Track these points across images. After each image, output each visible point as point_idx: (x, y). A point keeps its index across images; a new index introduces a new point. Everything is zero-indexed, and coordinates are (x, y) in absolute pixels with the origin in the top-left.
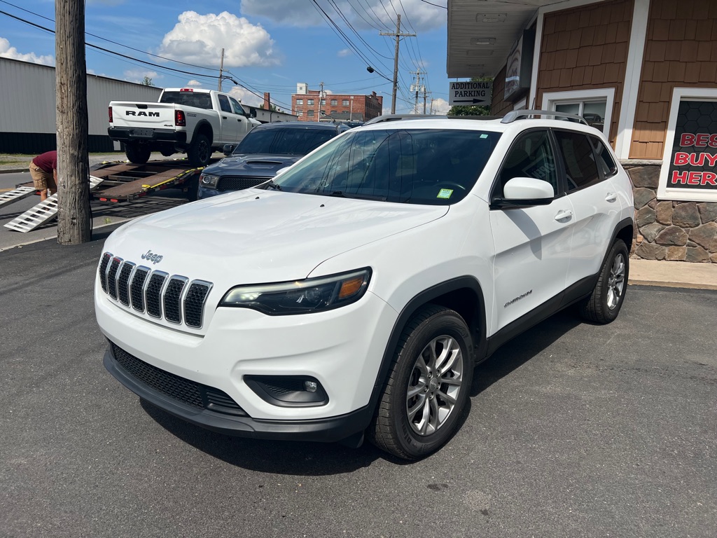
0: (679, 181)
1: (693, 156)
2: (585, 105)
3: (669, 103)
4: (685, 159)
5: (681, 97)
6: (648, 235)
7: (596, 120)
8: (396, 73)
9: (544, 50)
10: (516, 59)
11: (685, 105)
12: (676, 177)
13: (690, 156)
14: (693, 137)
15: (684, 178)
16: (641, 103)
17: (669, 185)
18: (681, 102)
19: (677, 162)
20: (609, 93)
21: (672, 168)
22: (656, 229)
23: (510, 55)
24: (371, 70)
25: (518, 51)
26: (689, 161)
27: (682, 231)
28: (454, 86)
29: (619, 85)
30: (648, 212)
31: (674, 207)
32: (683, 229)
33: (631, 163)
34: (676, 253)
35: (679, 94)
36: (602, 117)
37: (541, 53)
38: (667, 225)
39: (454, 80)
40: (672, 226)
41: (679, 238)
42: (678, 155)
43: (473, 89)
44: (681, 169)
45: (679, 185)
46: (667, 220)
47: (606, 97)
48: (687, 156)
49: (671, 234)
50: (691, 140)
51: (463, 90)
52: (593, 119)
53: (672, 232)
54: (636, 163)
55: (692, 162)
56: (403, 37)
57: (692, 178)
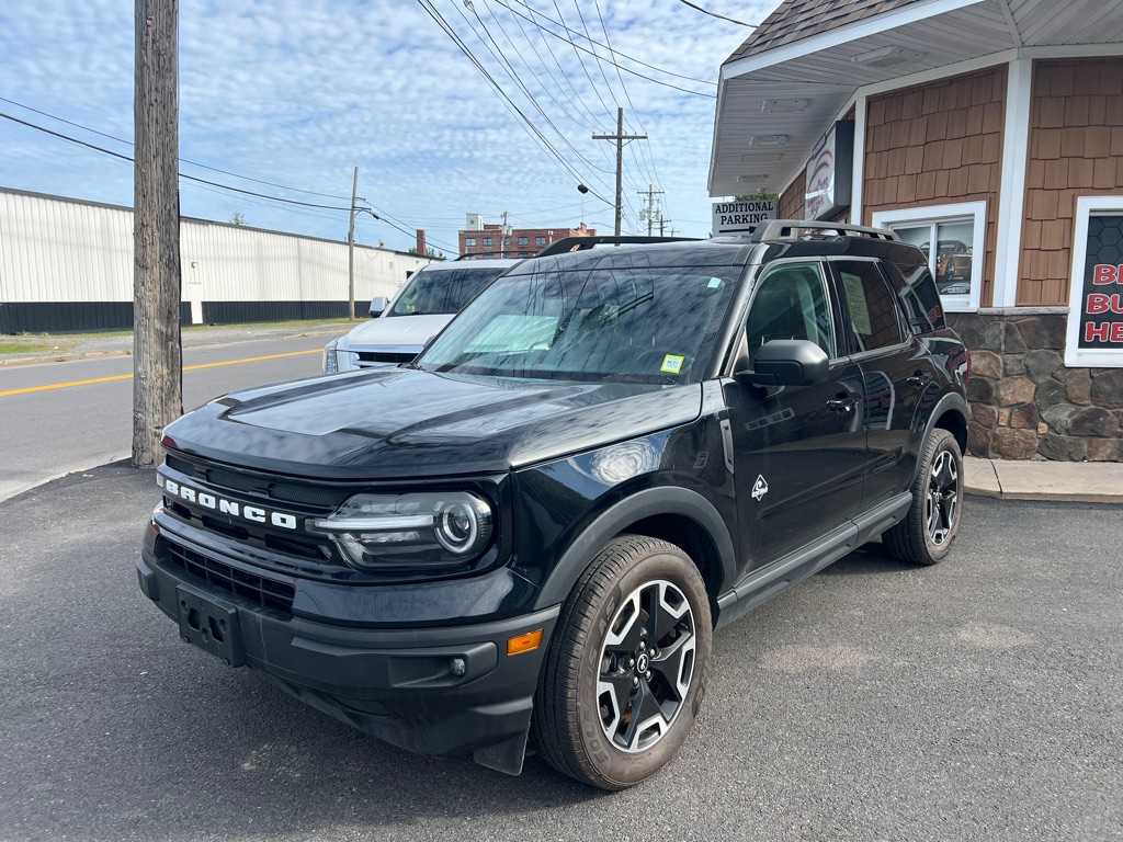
0: (1097, 337)
1: (1115, 299)
2: (939, 228)
3: (1072, 220)
4: (1103, 304)
5: (1091, 211)
6: (1055, 422)
7: (959, 249)
8: (619, 193)
9: (869, 150)
10: (825, 164)
11: (1097, 222)
12: (1091, 332)
13: (1110, 299)
14: (1112, 270)
15: (1103, 333)
16: (1030, 222)
17: (1082, 344)
18: (1090, 217)
19: (1091, 309)
20: (978, 209)
21: (1084, 318)
22: (1067, 414)
23: (813, 158)
24: (583, 189)
25: (828, 152)
26: (1110, 307)
27: (1107, 415)
28: (718, 208)
29: (992, 195)
30: (1053, 386)
31: (1092, 377)
32: (1108, 411)
33: (1020, 312)
34: (1101, 449)
35: (1086, 206)
36: (968, 245)
37: (866, 154)
38: (1084, 405)
39: (719, 200)
40: (1093, 407)
41: (1104, 425)
42: (1092, 298)
43: (749, 213)
44: (1098, 319)
45: (1096, 344)
46: (1082, 399)
47: (973, 215)
48: (1106, 299)
49: (1092, 421)
50: (1109, 274)
51: (733, 214)
52: (953, 249)
53: (1094, 416)
54: (1028, 312)
55: (1114, 307)
56: (627, 140)
57: (1115, 332)
